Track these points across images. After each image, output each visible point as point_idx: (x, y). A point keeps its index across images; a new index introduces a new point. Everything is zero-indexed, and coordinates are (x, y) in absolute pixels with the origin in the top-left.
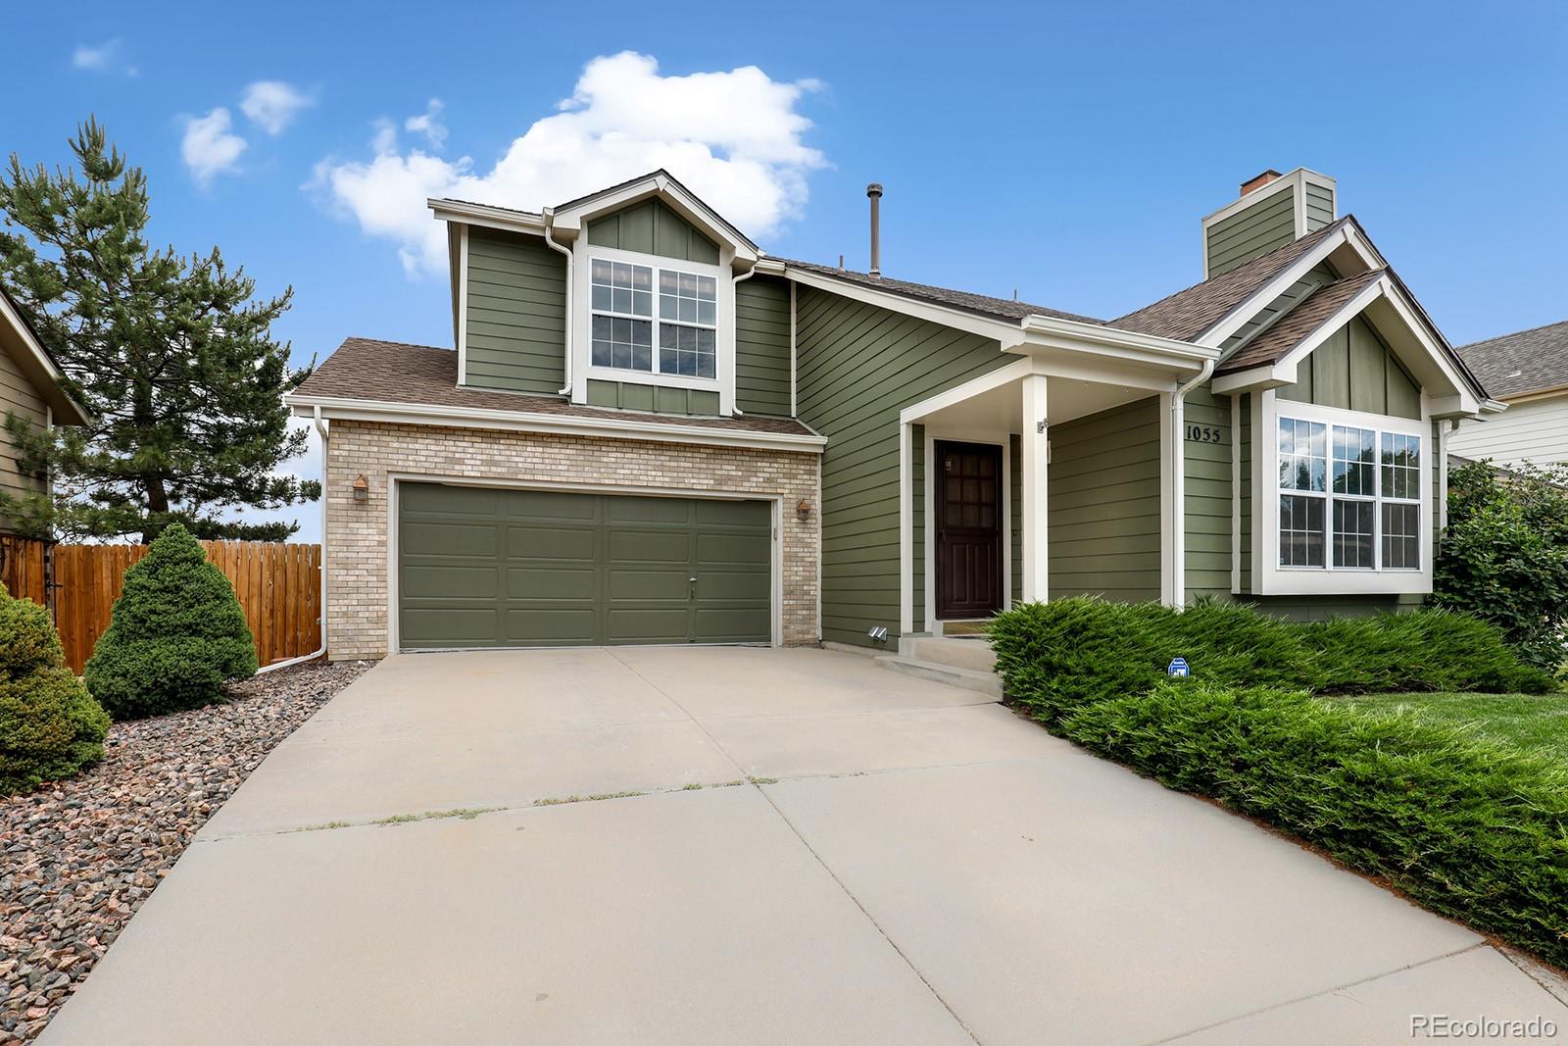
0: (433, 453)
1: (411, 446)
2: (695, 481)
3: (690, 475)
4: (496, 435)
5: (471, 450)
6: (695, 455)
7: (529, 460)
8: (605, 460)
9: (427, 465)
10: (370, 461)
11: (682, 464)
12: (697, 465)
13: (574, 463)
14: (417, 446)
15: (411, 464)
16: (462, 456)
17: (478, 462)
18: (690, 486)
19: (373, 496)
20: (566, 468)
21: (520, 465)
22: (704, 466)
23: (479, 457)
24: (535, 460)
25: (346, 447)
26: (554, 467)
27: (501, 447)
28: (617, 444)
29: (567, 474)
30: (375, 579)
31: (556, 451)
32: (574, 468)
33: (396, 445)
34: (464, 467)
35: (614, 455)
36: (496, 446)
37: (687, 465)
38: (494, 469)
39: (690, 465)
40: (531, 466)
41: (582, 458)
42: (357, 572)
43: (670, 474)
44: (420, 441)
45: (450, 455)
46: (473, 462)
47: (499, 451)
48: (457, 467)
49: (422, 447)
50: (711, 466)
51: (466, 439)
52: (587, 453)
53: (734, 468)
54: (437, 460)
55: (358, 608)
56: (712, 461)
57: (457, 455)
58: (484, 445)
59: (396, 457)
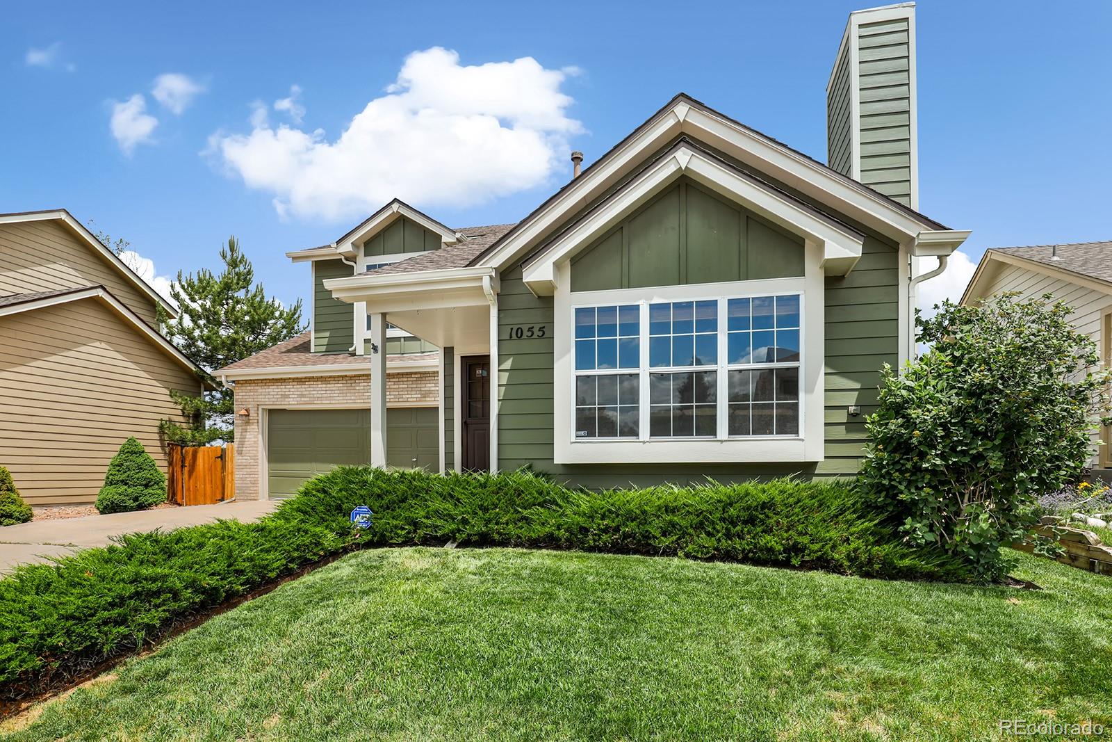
0: (276, 393)
1: (267, 390)
2: (409, 396)
3: (406, 393)
4: (303, 380)
5: (293, 390)
6: (409, 379)
7: (319, 392)
8: (358, 388)
9: (273, 400)
10: (250, 400)
11: (401, 386)
12: (410, 386)
13: (341, 392)
14: (269, 390)
15: (267, 400)
16: (289, 393)
17: (296, 396)
18: (406, 400)
19: (251, 418)
20: (337, 395)
21: (315, 396)
22: (415, 386)
23: (296, 393)
24: (322, 392)
25: (241, 394)
26: (332, 395)
27: (306, 386)
28: (364, 378)
29: (338, 398)
30: (252, 461)
31: (333, 385)
32: (341, 395)
33: (260, 391)
34: (290, 400)
35: (362, 384)
36: (303, 386)
37: (404, 386)
38: (303, 399)
39: (406, 386)
40: (320, 396)
41: (345, 388)
42: (246, 458)
43: (395, 393)
44: (271, 387)
45: (283, 393)
46: (293, 396)
47: (304, 389)
48: (286, 399)
49: (272, 390)
50: (419, 386)
51: (291, 383)
52: (348, 385)
53: (433, 385)
54: (278, 396)
55: (246, 476)
56: (420, 382)
57: (287, 393)
58: (298, 386)
59: (260, 397)
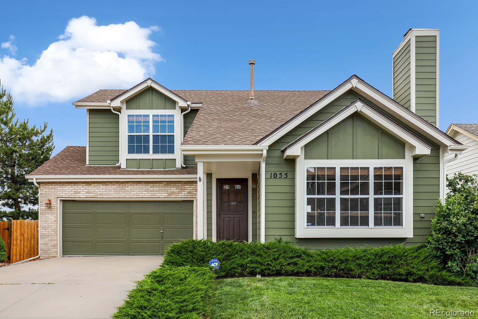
0: (70, 191)
1: (64, 189)
2: (160, 195)
3: (158, 193)
4: (90, 183)
5: (82, 189)
6: (160, 185)
7: (101, 191)
8: (127, 189)
9: (69, 194)
10: (52, 194)
11: (155, 189)
12: (161, 189)
13: (116, 191)
14: (66, 188)
15: (64, 194)
16: (80, 191)
17: (85, 193)
18: (158, 197)
19: (53, 206)
20: (113, 193)
21: (98, 193)
22: (164, 189)
23: (85, 191)
24: (103, 191)
25: (45, 190)
26: (109, 193)
27: (92, 187)
28: (131, 183)
29: (114, 195)
30: (53, 232)
31: (110, 187)
32: (116, 193)
33: (59, 188)
34: (80, 195)
35: (130, 187)
36: (90, 187)
37: (157, 189)
38: (90, 195)
39: (158, 189)
40: (102, 193)
41: (119, 189)
42: (48, 230)
43: (151, 193)
44: (66, 187)
45: (76, 191)
46: (83, 193)
47: (91, 188)
48: (78, 195)
49: (68, 189)
50: (166, 189)
51: (81, 185)
52: (121, 187)
53: (175, 189)
54: (72, 193)
55: (49, 242)
56: (167, 187)
57: (78, 191)
58: (86, 187)
59: (59, 192)
